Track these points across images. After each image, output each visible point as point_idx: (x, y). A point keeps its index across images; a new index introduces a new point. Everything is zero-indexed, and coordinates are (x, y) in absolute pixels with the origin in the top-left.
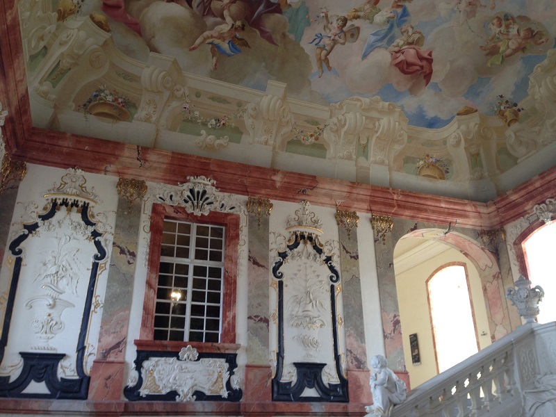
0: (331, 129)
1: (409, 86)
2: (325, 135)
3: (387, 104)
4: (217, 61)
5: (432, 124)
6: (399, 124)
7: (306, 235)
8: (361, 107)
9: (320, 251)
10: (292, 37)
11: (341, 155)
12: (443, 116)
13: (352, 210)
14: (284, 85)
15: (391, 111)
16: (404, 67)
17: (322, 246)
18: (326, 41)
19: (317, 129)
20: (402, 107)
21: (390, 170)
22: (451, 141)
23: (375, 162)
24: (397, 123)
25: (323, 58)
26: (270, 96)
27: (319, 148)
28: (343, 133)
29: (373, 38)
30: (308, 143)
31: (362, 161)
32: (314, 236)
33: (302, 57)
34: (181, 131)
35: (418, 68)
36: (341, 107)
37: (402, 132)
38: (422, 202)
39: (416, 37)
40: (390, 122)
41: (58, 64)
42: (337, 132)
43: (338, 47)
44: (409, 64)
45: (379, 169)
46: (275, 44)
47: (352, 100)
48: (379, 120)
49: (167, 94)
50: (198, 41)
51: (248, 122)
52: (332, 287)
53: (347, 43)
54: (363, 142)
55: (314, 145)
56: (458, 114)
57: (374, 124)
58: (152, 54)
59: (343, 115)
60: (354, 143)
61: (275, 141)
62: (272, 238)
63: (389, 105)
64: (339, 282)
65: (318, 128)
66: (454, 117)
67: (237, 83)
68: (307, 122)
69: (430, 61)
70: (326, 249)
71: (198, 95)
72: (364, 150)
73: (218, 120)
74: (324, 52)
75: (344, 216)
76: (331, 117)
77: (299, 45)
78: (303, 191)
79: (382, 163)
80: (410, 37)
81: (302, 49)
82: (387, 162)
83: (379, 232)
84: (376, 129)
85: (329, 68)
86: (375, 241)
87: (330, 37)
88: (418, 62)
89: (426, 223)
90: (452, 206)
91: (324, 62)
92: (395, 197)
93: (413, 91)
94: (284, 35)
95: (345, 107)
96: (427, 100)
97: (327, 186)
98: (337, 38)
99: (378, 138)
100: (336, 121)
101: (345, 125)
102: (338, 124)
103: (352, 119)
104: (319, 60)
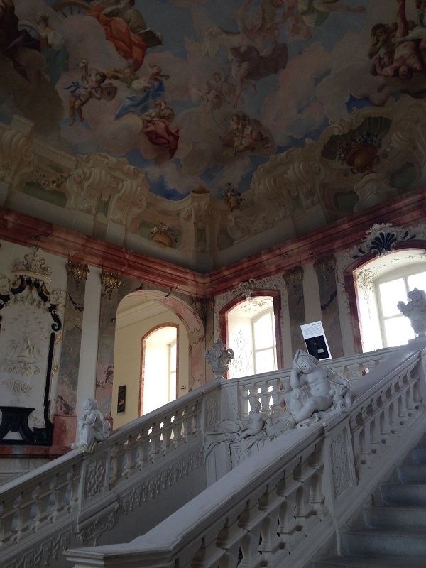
0: (74, 179)
1: (155, 155)
2: (68, 184)
3: (133, 167)
5: (170, 195)
6: (141, 189)
7: (33, 281)
8: (107, 164)
9: (45, 299)
10: (47, 77)
11: (81, 207)
12: (180, 191)
13: (84, 263)
14: (32, 124)
15: (135, 175)
16: (153, 137)
18: (82, 91)
19: (60, 177)
20: (146, 174)
21: (126, 230)
22: (183, 215)
23: (113, 221)
24: (139, 188)
25: (76, 107)
26: (13, 131)
27: (60, 196)
28: (86, 186)
29: (128, 102)
30: (48, 188)
31: (101, 216)
32: (41, 283)
35: (165, 141)
36: (88, 161)
37: (142, 197)
39: (168, 112)
40: (132, 185)
42: (80, 183)
43: (92, 101)
44: (158, 136)
45: (117, 226)
46: (28, 79)
47: (100, 156)
48: (123, 181)
52: (53, 335)
53: (102, 99)
54: (105, 199)
55: (54, 192)
56: (193, 192)
57: (118, 184)
60: (96, 198)
63: (134, 169)
64: (61, 331)
65: (62, 176)
66: (188, 194)
68: (51, 167)
70: (51, 297)
72: (104, 207)
74: (78, 102)
75: (75, 269)
76: (76, 168)
78: (37, 237)
79: (120, 222)
80: (162, 111)
81: (56, 93)
82: (124, 222)
83: (106, 287)
84: (119, 189)
85: (82, 119)
86: (102, 296)
87: (87, 89)
88: (166, 135)
89: (150, 285)
90: (175, 273)
91: (77, 112)
92: (127, 257)
94: (39, 73)
95: (91, 161)
96: (168, 173)
97: (62, 236)
98: (93, 91)
99: (120, 198)
100: (81, 172)
101: (89, 178)
102: (82, 176)
103: (97, 173)
104: (73, 108)
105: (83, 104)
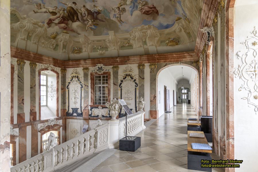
0: (132, 39)
1: (152, 18)
2: (131, 42)
3: (147, 26)
4: (93, 31)
5: (167, 27)
7: (128, 74)
8: (139, 29)
9: (132, 78)
11: (138, 46)
12: (170, 23)
13: (143, 64)
14: (113, 31)
15: (150, 28)
17: (133, 77)
18: (117, 15)
19: (128, 41)
20: (153, 25)
21: (156, 47)
22: (177, 30)
23: (150, 46)
24: (154, 31)
26: (111, 36)
27: (130, 46)
28: (136, 39)
29: (131, 9)
30: (126, 46)
31: (145, 46)
32: (130, 74)
33: (113, 22)
34: (94, 52)
35: (152, 11)
36: (133, 32)
37: (157, 33)
38: (167, 56)
39: (144, 3)
40: (151, 32)
41: (64, 45)
42: (134, 40)
44: (148, 12)
45: (152, 47)
46: (104, 22)
47: (135, 28)
48: (147, 32)
49: (87, 44)
50: (87, 28)
51: (108, 45)
52: (136, 88)
53: (124, 13)
54: (144, 40)
55: (128, 46)
56: (176, 21)
57: (146, 33)
58: (79, 35)
59: (134, 34)
60: (141, 42)
61: (117, 47)
62: (119, 77)
63: (148, 26)
64: (138, 87)
66: (174, 23)
67: (101, 35)
68: (124, 39)
69: (155, 8)
70: (134, 78)
71: (94, 41)
72: (145, 43)
73: (101, 47)
74: (119, 19)
75: (141, 67)
76: (131, 36)
77: (110, 19)
78: (126, 62)
79: (153, 45)
80: (142, 4)
81: (112, 20)
82: (154, 44)
83: (152, 69)
84: (147, 35)
85: (123, 22)
86: (150, 72)
88: (150, 10)
89: (170, 63)
90: (178, 55)
91: (120, 21)
92: (156, 57)
93: (154, 19)
94: (105, 18)
95: (134, 32)
96: (161, 20)
98: (120, 13)
99: (148, 37)
100: (133, 37)
101: (136, 37)
103: (137, 34)
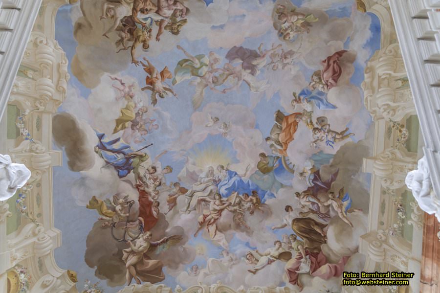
0: (393, 115)
1: (349, 65)
2: (398, 119)
3: (366, 76)
4: (356, 209)
5: (376, 28)
6: (381, 57)
8: (371, 96)
10: (331, 161)
12: (369, 23)
15: (371, 70)
16: (337, 75)
18: (330, 137)
19: (395, 128)
20: (366, 62)
24: (381, 59)
25: (341, 136)
26: (374, 170)
28: (395, 104)
29: (322, 106)
30: (407, 134)
33: (343, 150)
35: (335, 65)
36: (375, 112)
37: (387, 52)
39: (315, 78)
40: (380, 67)
42: (394, 110)
44: (334, 72)
46: (338, 171)
47: (367, 105)
48: (379, 77)
53: (328, 123)
54: (400, 83)
55: (409, 128)
56: (365, 11)
57: (384, 79)
59: (380, 108)
60: (402, 91)
61: (409, 163)
63: (366, 73)
65: (393, 127)
66: (368, 13)
67: (368, 195)
68: (389, 137)
69: (329, 58)
74: (337, 136)
76: (383, 118)
77: (335, 155)
80: (316, 82)
81: (338, 152)
84: (388, 76)
85: (347, 129)
87: (327, 136)
88: (331, 68)
91: (343, 135)
93: (352, 59)
94: (331, 166)
95: (374, 109)
96: (357, 46)
98: (326, 131)
99: (395, 72)
100: (386, 113)
101: (387, 104)
102: (388, 111)
103: (382, 99)
104: (342, 138)
105: (337, 133)
